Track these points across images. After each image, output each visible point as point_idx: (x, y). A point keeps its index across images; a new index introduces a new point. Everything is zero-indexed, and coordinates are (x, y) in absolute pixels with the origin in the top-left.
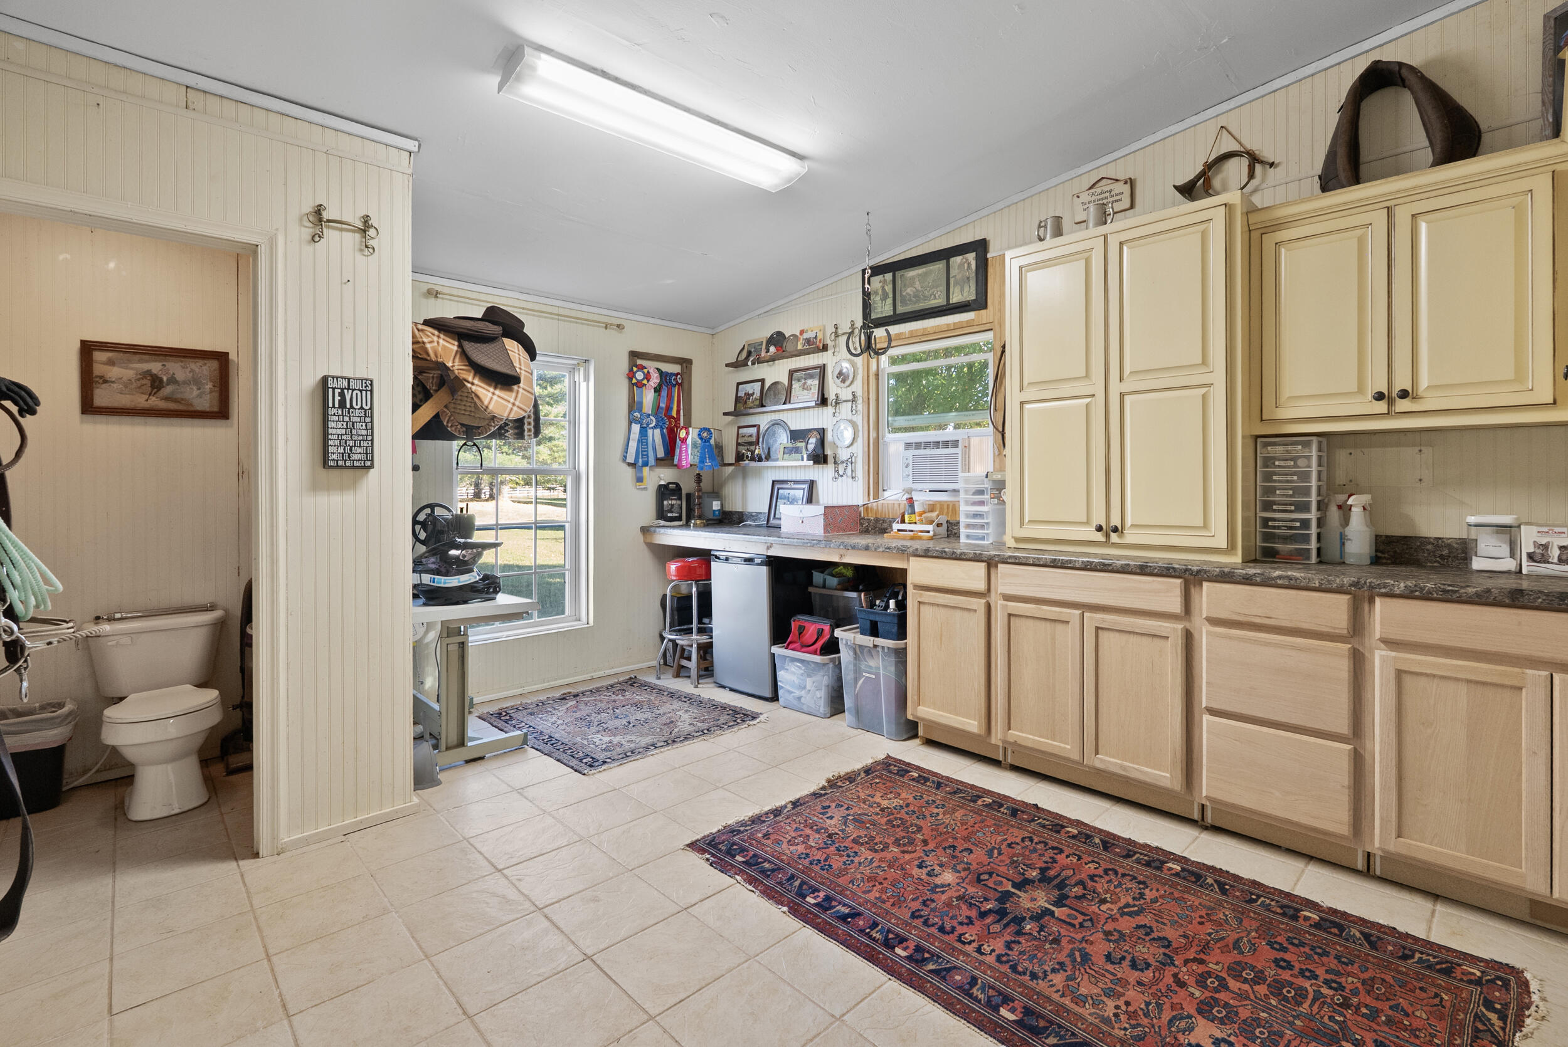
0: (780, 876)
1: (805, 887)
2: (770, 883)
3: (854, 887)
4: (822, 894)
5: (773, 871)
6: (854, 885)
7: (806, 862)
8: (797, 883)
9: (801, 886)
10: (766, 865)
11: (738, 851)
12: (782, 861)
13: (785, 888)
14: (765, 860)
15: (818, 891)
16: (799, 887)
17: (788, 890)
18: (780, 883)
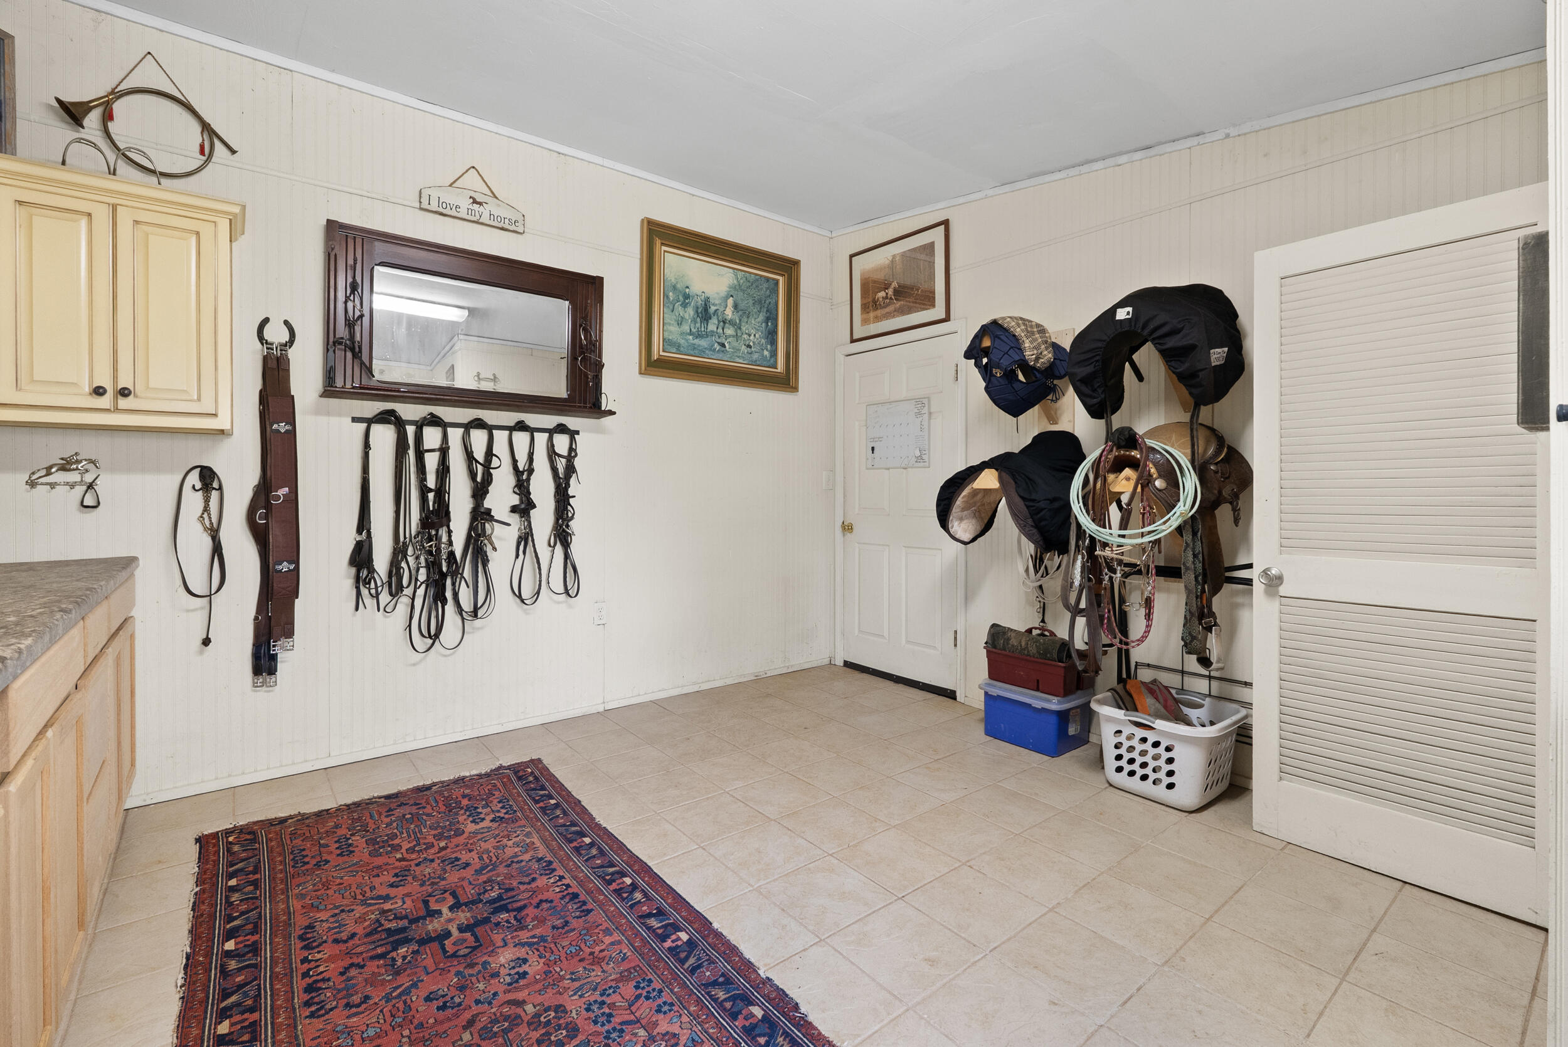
0: (708, 974)
1: (683, 955)
2: (724, 966)
3: (624, 951)
4: (668, 944)
5: (715, 983)
6: (625, 954)
7: (666, 997)
8: (691, 961)
9: (687, 958)
10: (721, 995)
11: (757, 1031)
12: (699, 1001)
13: (707, 955)
14: (720, 1005)
15: (670, 949)
16: (690, 957)
17: (705, 952)
18: (711, 961)
